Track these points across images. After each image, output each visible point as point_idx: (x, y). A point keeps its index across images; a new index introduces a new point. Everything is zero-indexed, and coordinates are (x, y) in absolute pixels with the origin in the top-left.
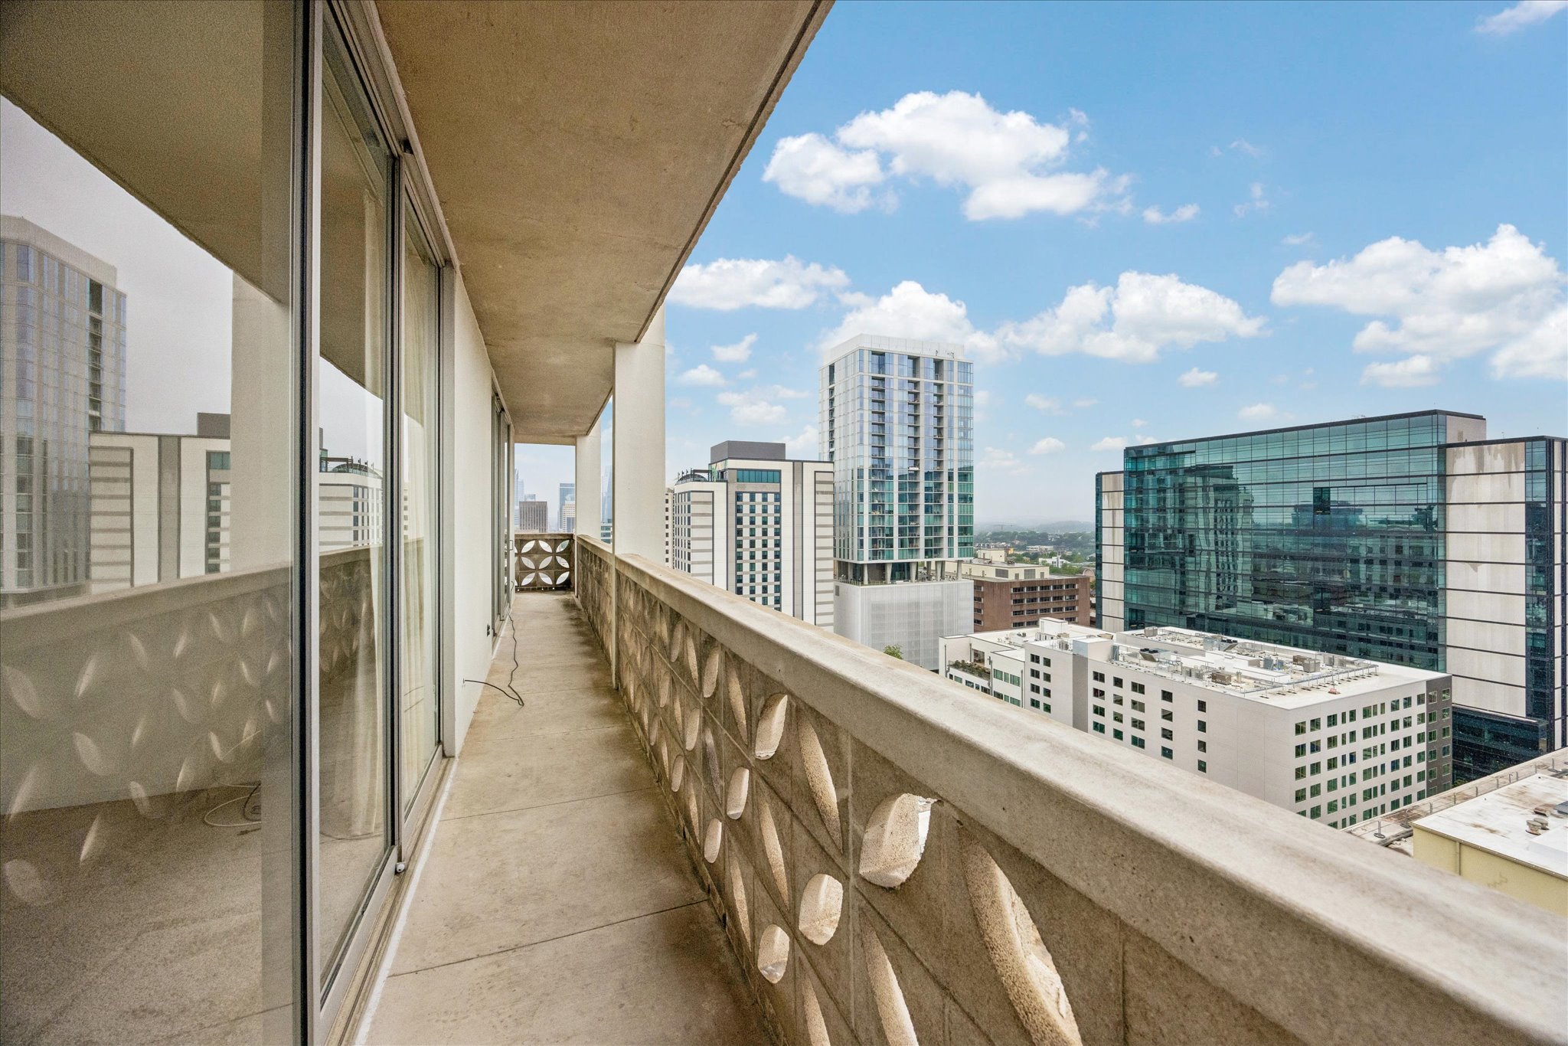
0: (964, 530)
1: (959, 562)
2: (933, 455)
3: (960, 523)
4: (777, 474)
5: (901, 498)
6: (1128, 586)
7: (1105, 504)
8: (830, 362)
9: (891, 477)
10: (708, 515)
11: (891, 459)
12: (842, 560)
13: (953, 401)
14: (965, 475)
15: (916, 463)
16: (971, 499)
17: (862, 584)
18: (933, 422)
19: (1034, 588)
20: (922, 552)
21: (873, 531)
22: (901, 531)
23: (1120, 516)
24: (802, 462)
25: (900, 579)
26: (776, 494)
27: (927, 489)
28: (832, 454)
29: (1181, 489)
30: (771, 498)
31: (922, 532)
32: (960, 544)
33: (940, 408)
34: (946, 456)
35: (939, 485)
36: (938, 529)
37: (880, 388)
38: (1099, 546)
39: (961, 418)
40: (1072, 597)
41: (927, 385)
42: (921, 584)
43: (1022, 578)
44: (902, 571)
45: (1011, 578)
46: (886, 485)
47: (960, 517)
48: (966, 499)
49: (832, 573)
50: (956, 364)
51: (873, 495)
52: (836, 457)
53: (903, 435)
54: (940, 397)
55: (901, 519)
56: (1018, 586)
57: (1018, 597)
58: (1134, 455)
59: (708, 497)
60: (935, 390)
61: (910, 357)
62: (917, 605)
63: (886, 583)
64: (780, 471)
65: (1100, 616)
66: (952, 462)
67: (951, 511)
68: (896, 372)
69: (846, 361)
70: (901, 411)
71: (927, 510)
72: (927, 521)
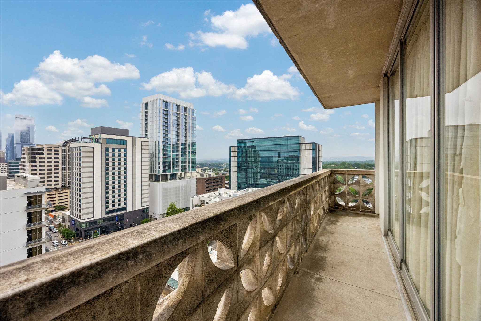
0: (193, 163)
1: (191, 173)
2: (184, 138)
3: (192, 160)
4: (125, 141)
5: (173, 152)
6: (238, 177)
7: (232, 155)
8: (146, 102)
9: (170, 145)
10: (91, 157)
11: (170, 139)
12: (151, 173)
13: (190, 121)
14: (194, 145)
15: (178, 140)
16: (195, 153)
17: (160, 182)
18: (184, 127)
19: (211, 179)
20: (180, 170)
21: (164, 163)
22: (173, 163)
23: (236, 158)
24: (136, 137)
25: (172, 179)
26: (124, 149)
27: (182, 149)
28: (146, 135)
29: (246, 151)
30: (122, 150)
31: (180, 163)
32: (192, 167)
33: (186, 123)
34: (188, 138)
35: (185, 148)
36: (185, 162)
37: (166, 113)
38: (230, 167)
39: (192, 127)
40: (221, 181)
41: (182, 115)
42: (180, 180)
43: (208, 176)
44: (173, 177)
45: (205, 177)
46: (168, 147)
47: (192, 158)
48: (194, 153)
49: (148, 178)
50: (191, 109)
51: (164, 151)
52: (148, 136)
53: (174, 131)
54: (186, 119)
55: (173, 159)
56: (207, 179)
57: (207, 183)
58: (240, 142)
59: (92, 149)
60: (184, 117)
61: (176, 105)
62: (179, 187)
63: (168, 181)
64: (126, 140)
65: (230, 186)
66: (190, 140)
67: (189, 156)
68: (172, 109)
69: (153, 103)
70: (173, 122)
71: (182, 156)
72: (182, 160)
